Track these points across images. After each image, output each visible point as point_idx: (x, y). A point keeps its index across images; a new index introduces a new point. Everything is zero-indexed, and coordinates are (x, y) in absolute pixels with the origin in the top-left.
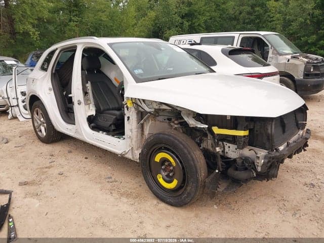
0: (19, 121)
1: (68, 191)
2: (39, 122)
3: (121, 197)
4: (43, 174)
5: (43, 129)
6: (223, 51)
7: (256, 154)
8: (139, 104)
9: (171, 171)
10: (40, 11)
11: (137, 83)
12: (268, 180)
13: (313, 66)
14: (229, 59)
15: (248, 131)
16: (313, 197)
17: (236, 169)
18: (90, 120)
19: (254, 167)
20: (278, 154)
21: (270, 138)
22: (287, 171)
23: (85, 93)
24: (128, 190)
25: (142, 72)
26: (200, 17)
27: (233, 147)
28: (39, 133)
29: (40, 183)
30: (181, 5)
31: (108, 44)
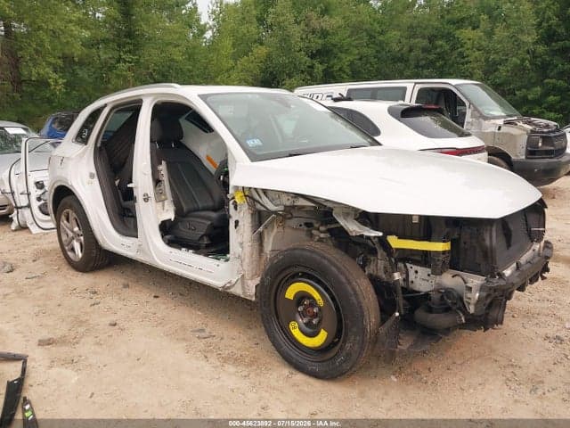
0: (31, 232)
1: (129, 355)
2: (71, 234)
3: (224, 364)
4: (79, 326)
5: (77, 246)
6: (391, 111)
7: (465, 283)
8: (257, 197)
9: (315, 316)
10: (68, 42)
11: (252, 161)
12: (486, 329)
13: (542, 137)
14: (402, 124)
15: (449, 243)
16: (562, 359)
17: (430, 310)
18: (166, 228)
19: (461, 305)
20: (502, 283)
21: (488, 255)
22: (513, 317)
23: (157, 182)
24: (235, 351)
25: (260, 144)
26: (343, 56)
27: (423, 271)
28: (70, 254)
29: (75, 342)
30: (310, 36)
31: (199, 96)
